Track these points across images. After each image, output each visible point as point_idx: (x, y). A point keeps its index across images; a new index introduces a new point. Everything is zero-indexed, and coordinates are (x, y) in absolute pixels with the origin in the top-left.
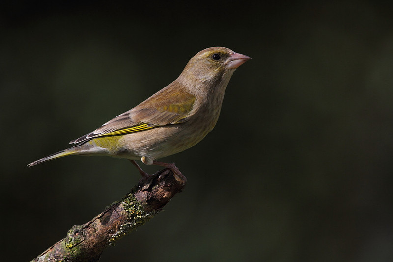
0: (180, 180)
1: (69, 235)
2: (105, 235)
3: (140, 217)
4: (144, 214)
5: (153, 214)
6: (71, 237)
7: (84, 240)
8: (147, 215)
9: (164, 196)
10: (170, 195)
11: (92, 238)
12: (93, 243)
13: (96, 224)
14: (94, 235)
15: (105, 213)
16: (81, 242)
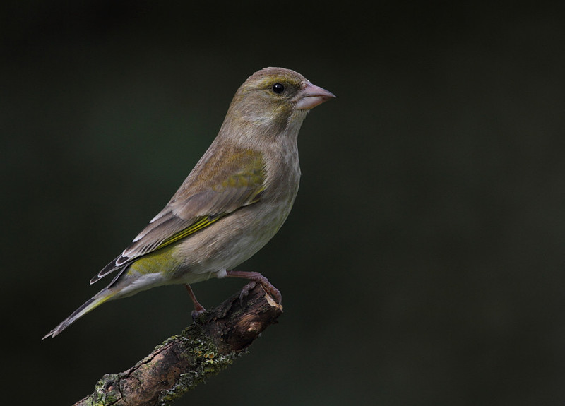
0: (275, 305)
1: (98, 389)
2: (156, 390)
3: (211, 362)
4: (217, 357)
5: (231, 357)
6: (100, 393)
7: (123, 397)
8: (221, 359)
9: (250, 329)
10: (259, 327)
11: (133, 395)
12: (136, 402)
13: (141, 373)
14: (137, 390)
15: (155, 355)
16: (117, 401)
